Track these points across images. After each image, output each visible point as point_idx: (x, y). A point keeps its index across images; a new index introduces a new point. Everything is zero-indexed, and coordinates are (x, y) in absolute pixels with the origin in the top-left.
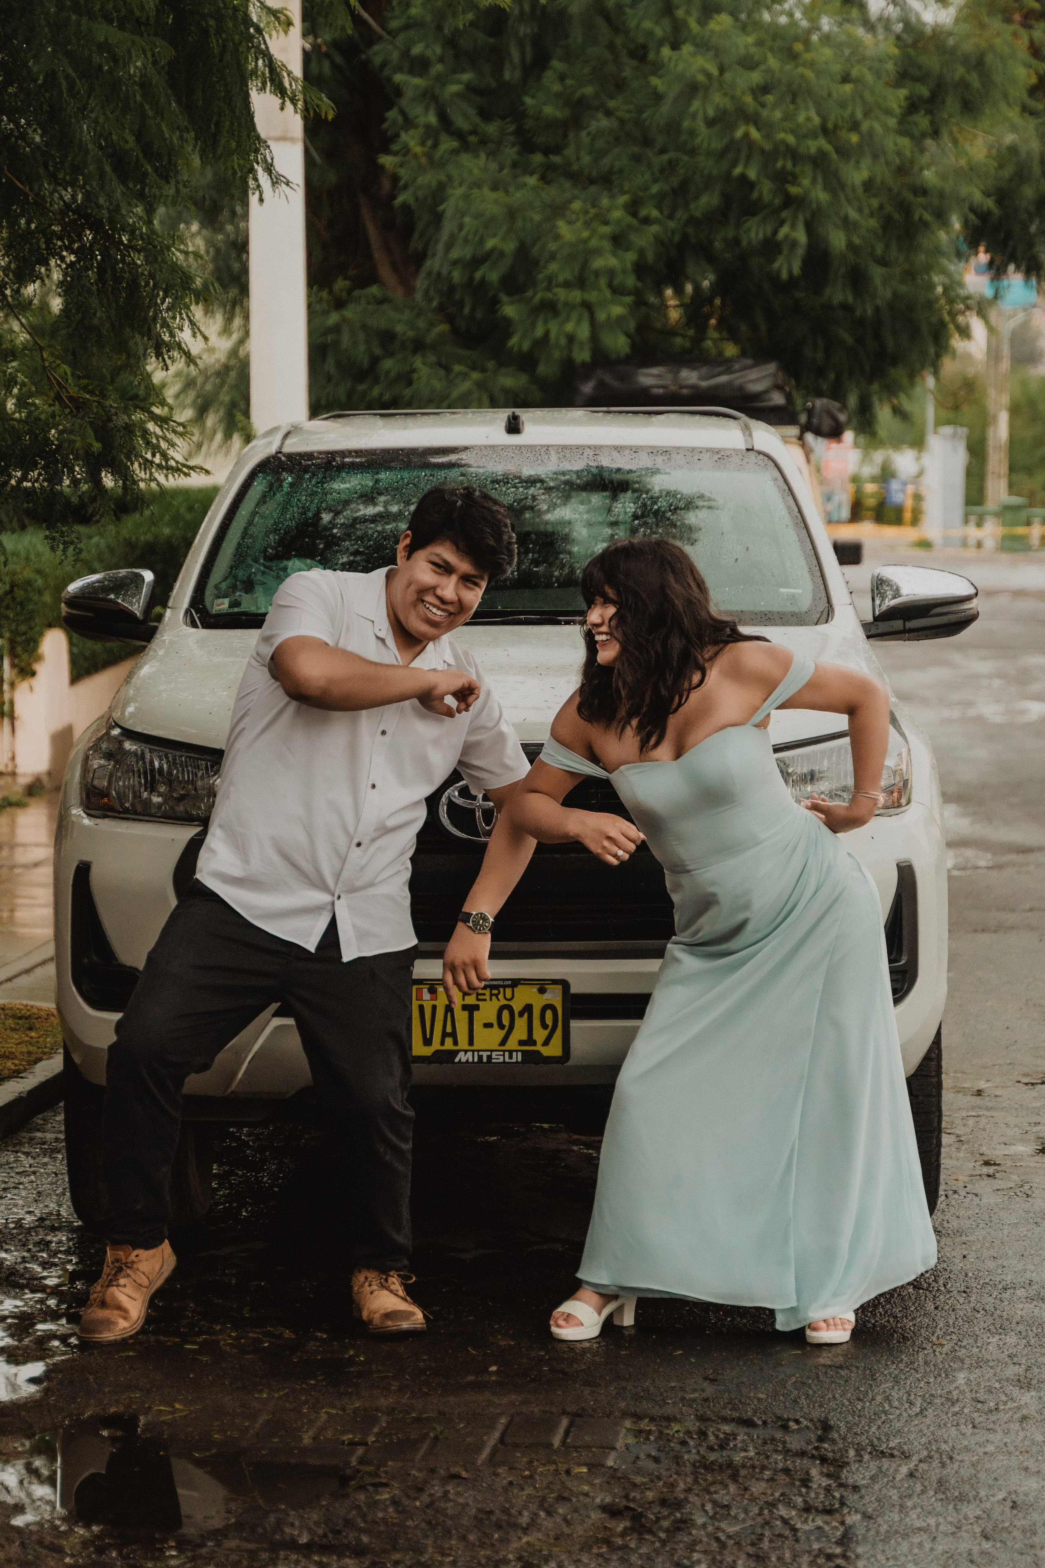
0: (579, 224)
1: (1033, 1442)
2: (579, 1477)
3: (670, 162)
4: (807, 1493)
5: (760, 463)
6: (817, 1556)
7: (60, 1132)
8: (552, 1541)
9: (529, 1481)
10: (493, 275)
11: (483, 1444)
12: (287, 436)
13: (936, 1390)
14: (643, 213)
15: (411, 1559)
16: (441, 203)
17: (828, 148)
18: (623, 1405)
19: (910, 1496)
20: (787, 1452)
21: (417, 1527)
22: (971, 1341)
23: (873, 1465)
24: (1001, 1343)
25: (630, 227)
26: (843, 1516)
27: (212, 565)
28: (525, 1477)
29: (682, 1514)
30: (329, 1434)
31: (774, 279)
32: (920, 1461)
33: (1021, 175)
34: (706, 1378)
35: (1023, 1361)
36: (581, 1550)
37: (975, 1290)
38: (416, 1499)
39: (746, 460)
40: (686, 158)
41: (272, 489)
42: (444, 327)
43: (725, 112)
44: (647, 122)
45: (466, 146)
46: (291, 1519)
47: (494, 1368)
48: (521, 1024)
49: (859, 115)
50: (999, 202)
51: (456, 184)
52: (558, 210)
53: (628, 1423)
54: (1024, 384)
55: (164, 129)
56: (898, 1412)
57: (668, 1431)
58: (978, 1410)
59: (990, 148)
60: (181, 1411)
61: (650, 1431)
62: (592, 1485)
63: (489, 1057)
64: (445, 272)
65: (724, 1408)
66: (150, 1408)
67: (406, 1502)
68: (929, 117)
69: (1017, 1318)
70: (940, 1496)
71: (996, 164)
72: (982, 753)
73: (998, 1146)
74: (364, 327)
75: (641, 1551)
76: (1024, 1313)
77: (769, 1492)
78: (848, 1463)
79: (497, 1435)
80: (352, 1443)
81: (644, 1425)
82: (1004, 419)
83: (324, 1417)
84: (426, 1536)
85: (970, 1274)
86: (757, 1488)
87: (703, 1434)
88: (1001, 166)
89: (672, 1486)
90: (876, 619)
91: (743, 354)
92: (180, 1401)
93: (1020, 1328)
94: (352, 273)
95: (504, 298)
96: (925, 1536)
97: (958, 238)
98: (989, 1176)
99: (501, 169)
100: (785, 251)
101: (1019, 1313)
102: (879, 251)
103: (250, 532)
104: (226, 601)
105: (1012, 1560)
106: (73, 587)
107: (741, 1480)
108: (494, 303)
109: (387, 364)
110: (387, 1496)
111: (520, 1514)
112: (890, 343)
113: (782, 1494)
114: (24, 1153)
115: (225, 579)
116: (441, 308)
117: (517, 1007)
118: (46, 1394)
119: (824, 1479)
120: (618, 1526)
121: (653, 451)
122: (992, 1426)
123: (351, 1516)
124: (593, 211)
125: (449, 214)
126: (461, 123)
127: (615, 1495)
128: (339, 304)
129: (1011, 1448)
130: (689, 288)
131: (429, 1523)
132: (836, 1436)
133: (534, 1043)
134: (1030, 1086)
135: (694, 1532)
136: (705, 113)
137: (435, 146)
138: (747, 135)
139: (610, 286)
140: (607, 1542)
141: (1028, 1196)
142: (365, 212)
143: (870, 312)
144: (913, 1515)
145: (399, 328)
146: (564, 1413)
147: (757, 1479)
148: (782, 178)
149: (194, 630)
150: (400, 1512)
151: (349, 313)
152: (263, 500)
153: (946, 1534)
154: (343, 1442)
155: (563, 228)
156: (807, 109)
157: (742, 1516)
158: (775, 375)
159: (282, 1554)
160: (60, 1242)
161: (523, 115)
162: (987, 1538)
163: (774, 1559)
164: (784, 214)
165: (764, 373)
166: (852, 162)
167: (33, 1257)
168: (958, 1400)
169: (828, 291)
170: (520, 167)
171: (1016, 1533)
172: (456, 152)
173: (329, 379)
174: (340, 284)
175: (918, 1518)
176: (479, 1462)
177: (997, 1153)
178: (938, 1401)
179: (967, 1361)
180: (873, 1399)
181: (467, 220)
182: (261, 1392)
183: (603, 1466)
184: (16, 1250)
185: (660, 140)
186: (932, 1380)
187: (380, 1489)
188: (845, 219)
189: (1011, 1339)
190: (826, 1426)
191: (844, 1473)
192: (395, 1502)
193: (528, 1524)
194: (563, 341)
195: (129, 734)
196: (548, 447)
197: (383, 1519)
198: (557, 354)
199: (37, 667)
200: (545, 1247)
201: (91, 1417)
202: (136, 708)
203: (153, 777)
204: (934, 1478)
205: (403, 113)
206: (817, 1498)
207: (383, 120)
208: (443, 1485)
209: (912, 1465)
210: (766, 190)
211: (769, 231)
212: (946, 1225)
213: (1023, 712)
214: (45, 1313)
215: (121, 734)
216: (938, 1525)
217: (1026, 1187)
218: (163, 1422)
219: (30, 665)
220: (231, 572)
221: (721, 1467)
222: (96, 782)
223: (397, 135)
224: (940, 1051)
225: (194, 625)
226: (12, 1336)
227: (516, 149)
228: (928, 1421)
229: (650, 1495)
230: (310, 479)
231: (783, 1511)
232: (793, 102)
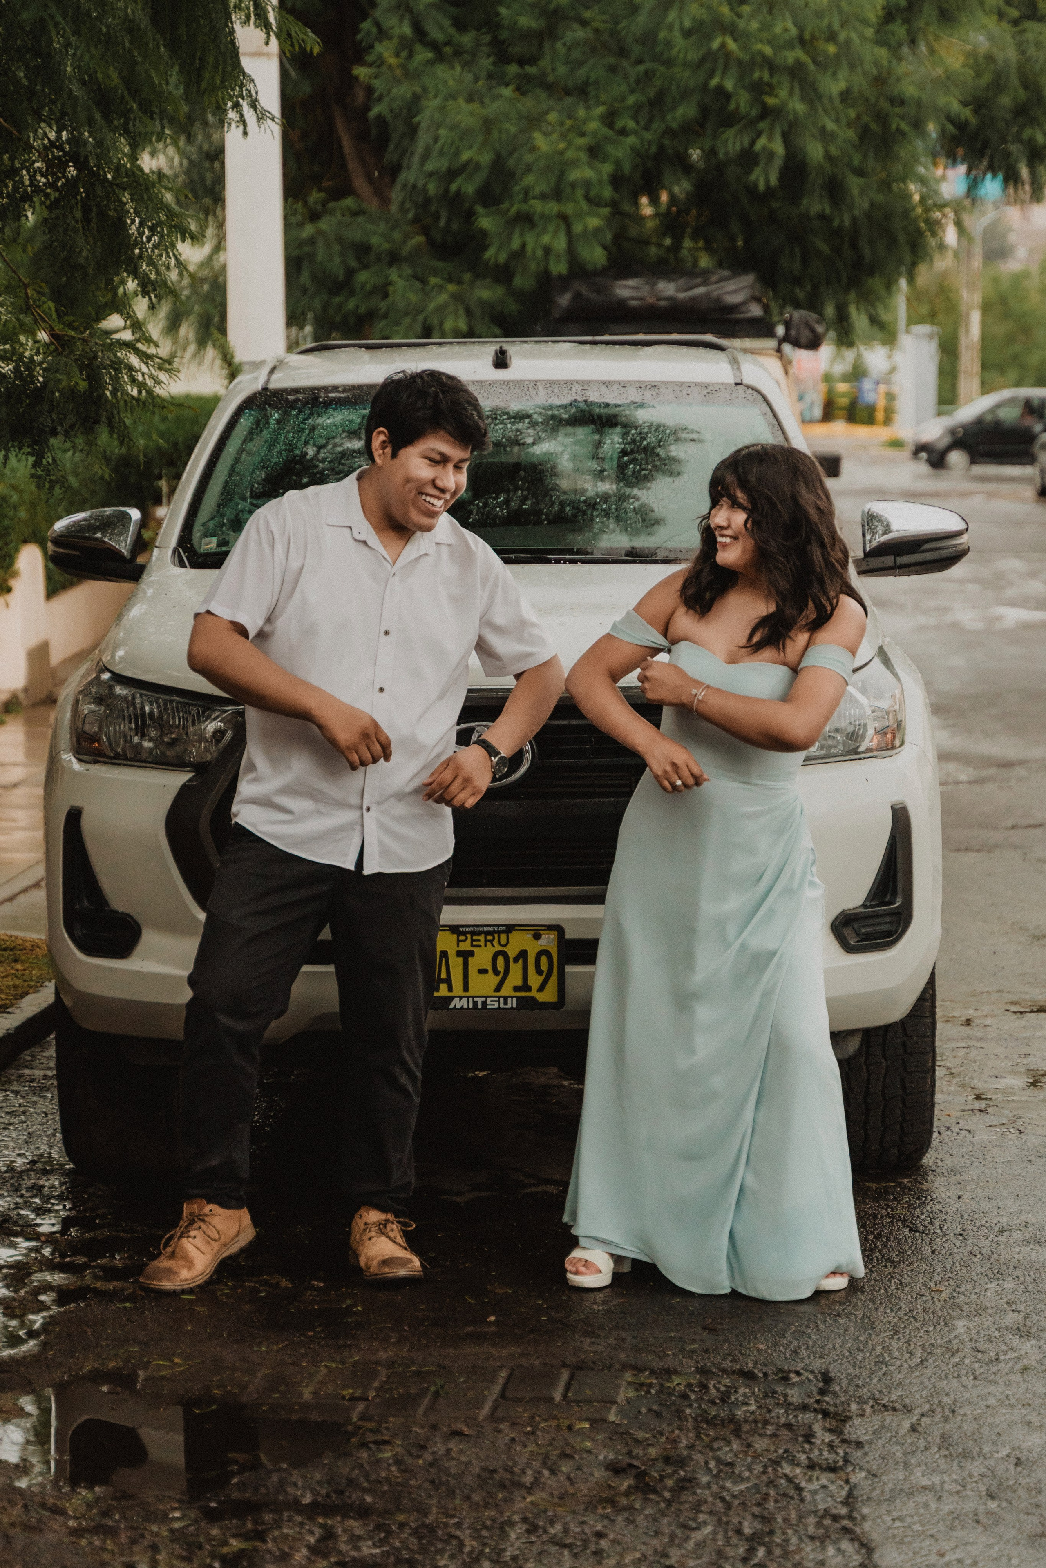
0: (555, 136)
1: (1035, 1395)
2: (580, 1432)
3: (646, 72)
4: (811, 1450)
5: (749, 397)
6: (823, 1517)
7: (49, 1068)
8: (556, 1500)
9: (532, 1438)
10: (469, 187)
11: (485, 1398)
12: (273, 370)
13: (936, 1339)
14: (619, 124)
15: (416, 1520)
16: (415, 116)
17: (805, 59)
18: (622, 1356)
19: (913, 1453)
20: (788, 1405)
21: (420, 1487)
22: (969, 1287)
23: (876, 1421)
24: (999, 1289)
25: (606, 138)
26: (848, 1474)
27: (200, 503)
28: (528, 1434)
29: (686, 1471)
30: (330, 1388)
31: (752, 190)
32: (923, 1415)
33: (998, 85)
34: (705, 1328)
35: (1022, 1308)
36: (586, 1510)
37: (971, 1232)
38: (419, 1457)
39: (734, 394)
40: (662, 69)
41: (259, 425)
42: (420, 239)
43: (701, 23)
44: (623, 33)
45: (440, 57)
46: (293, 1479)
47: (492, 1318)
48: (516, 970)
49: (836, 26)
50: (976, 111)
51: (431, 95)
52: (534, 121)
53: (628, 1376)
54: (996, 281)
55: (154, 75)
56: (898, 1363)
57: (669, 1384)
58: (979, 1361)
59: (968, 55)
60: (180, 1365)
61: (651, 1384)
62: (593, 1440)
63: (484, 1004)
64: (420, 184)
65: (725, 1359)
66: (149, 1363)
67: (408, 1460)
68: (906, 26)
69: (1014, 1262)
70: (944, 1452)
71: (973, 74)
72: (958, 661)
73: (989, 1080)
74: (340, 240)
75: (647, 1512)
76: (1021, 1257)
77: (773, 1448)
78: (850, 1418)
79: (497, 1389)
80: (353, 1399)
81: (644, 1377)
82: (975, 318)
83: (323, 1371)
84: (430, 1496)
85: (966, 1216)
86: (760, 1444)
87: (704, 1387)
88: (978, 75)
89: (675, 1442)
90: (867, 555)
91: (720, 265)
92: (178, 1356)
93: (1018, 1272)
94: (326, 184)
95: (480, 209)
96: (930, 1496)
97: (935, 146)
98: (981, 1111)
99: (477, 80)
100: (763, 162)
101: (1016, 1256)
102: (856, 160)
103: (237, 470)
104: (214, 541)
105: (1019, 1520)
106: (59, 525)
107: (744, 1437)
108: (469, 216)
109: (363, 277)
110: (389, 1454)
111: (523, 1472)
112: (867, 251)
113: (786, 1451)
114: (13, 1092)
115: (212, 518)
116: (416, 220)
117: (512, 952)
118: (44, 1349)
119: (827, 1434)
120: (621, 1485)
121: (642, 386)
122: (993, 1377)
123: (353, 1475)
124: (569, 122)
125: (424, 125)
126: (435, 33)
127: (617, 1452)
128: (314, 216)
129: (1013, 1401)
130: (664, 197)
131: (432, 1482)
132: (837, 1388)
133: (529, 989)
134: (1019, 1015)
135: (699, 1491)
136: (681, 23)
137: (410, 56)
138: (723, 46)
139: (587, 197)
140: (611, 1502)
141: (1021, 1132)
142: (340, 124)
143: (847, 222)
144: (918, 1472)
145: (375, 240)
146: (564, 1365)
147: (760, 1435)
148: (759, 89)
149: (183, 570)
150: (403, 1471)
151: (324, 224)
152: (250, 436)
153: (951, 1494)
154: (344, 1398)
155: (540, 140)
156: (785, 20)
157: (747, 1474)
158: (752, 287)
159: (286, 1515)
160: (52, 1187)
161: (498, 26)
162: (992, 1497)
163: (779, 1520)
164: (761, 125)
165: (742, 285)
166: (830, 71)
167: (26, 1202)
168: (958, 1350)
169: (805, 202)
170: (496, 78)
171: (1022, 1492)
172: (430, 63)
173: (305, 291)
174: (315, 196)
175: (923, 1476)
176: (481, 1418)
177: (987, 1086)
178: (938, 1351)
179: (966, 1308)
180: (873, 1349)
181: (442, 132)
182: (260, 1344)
183: (605, 1421)
184: (9, 1196)
185: (637, 50)
186: (931, 1328)
187: (383, 1447)
188: (823, 130)
189: (1009, 1285)
190: (827, 1378)
191: (847, 1429)
192: (398, 1462)
193: (532, 1483)
194: (539, 253)
195: (119, 678)
196: (536, 382)
197: (386, 1478)
198: (533, 267)
199: (12, 583)
200: (539, 1189)
201: (90, 1371)
202: (126, 652)
203: (144, 722)
204: (937, 1434)
205: (378, 24)
206: (821, 1454)
207: (357, 31)
208: (444, 1443)
209: (915, 1419)
210: (743, 101)
211: (746, 143)
212: (940, 1163)
213: (999, 618)
214: (41, 1262)
215: (111, 679)
216: (943, 1483)
217: (1019, 1122)
218: (163, 1377)
219: (6, 581)
220: (218, 511)
221: (723, 1421)
222: (87, 728)
223: (372, 46)
224: (934, 991)
225: (182, 565)
226: (7, 1286)
227: (491, 60)
228: (928, 1372)
229: (653, 1452)
230: (297, 416)
231: (787, 1469)
232: (770, 12)
